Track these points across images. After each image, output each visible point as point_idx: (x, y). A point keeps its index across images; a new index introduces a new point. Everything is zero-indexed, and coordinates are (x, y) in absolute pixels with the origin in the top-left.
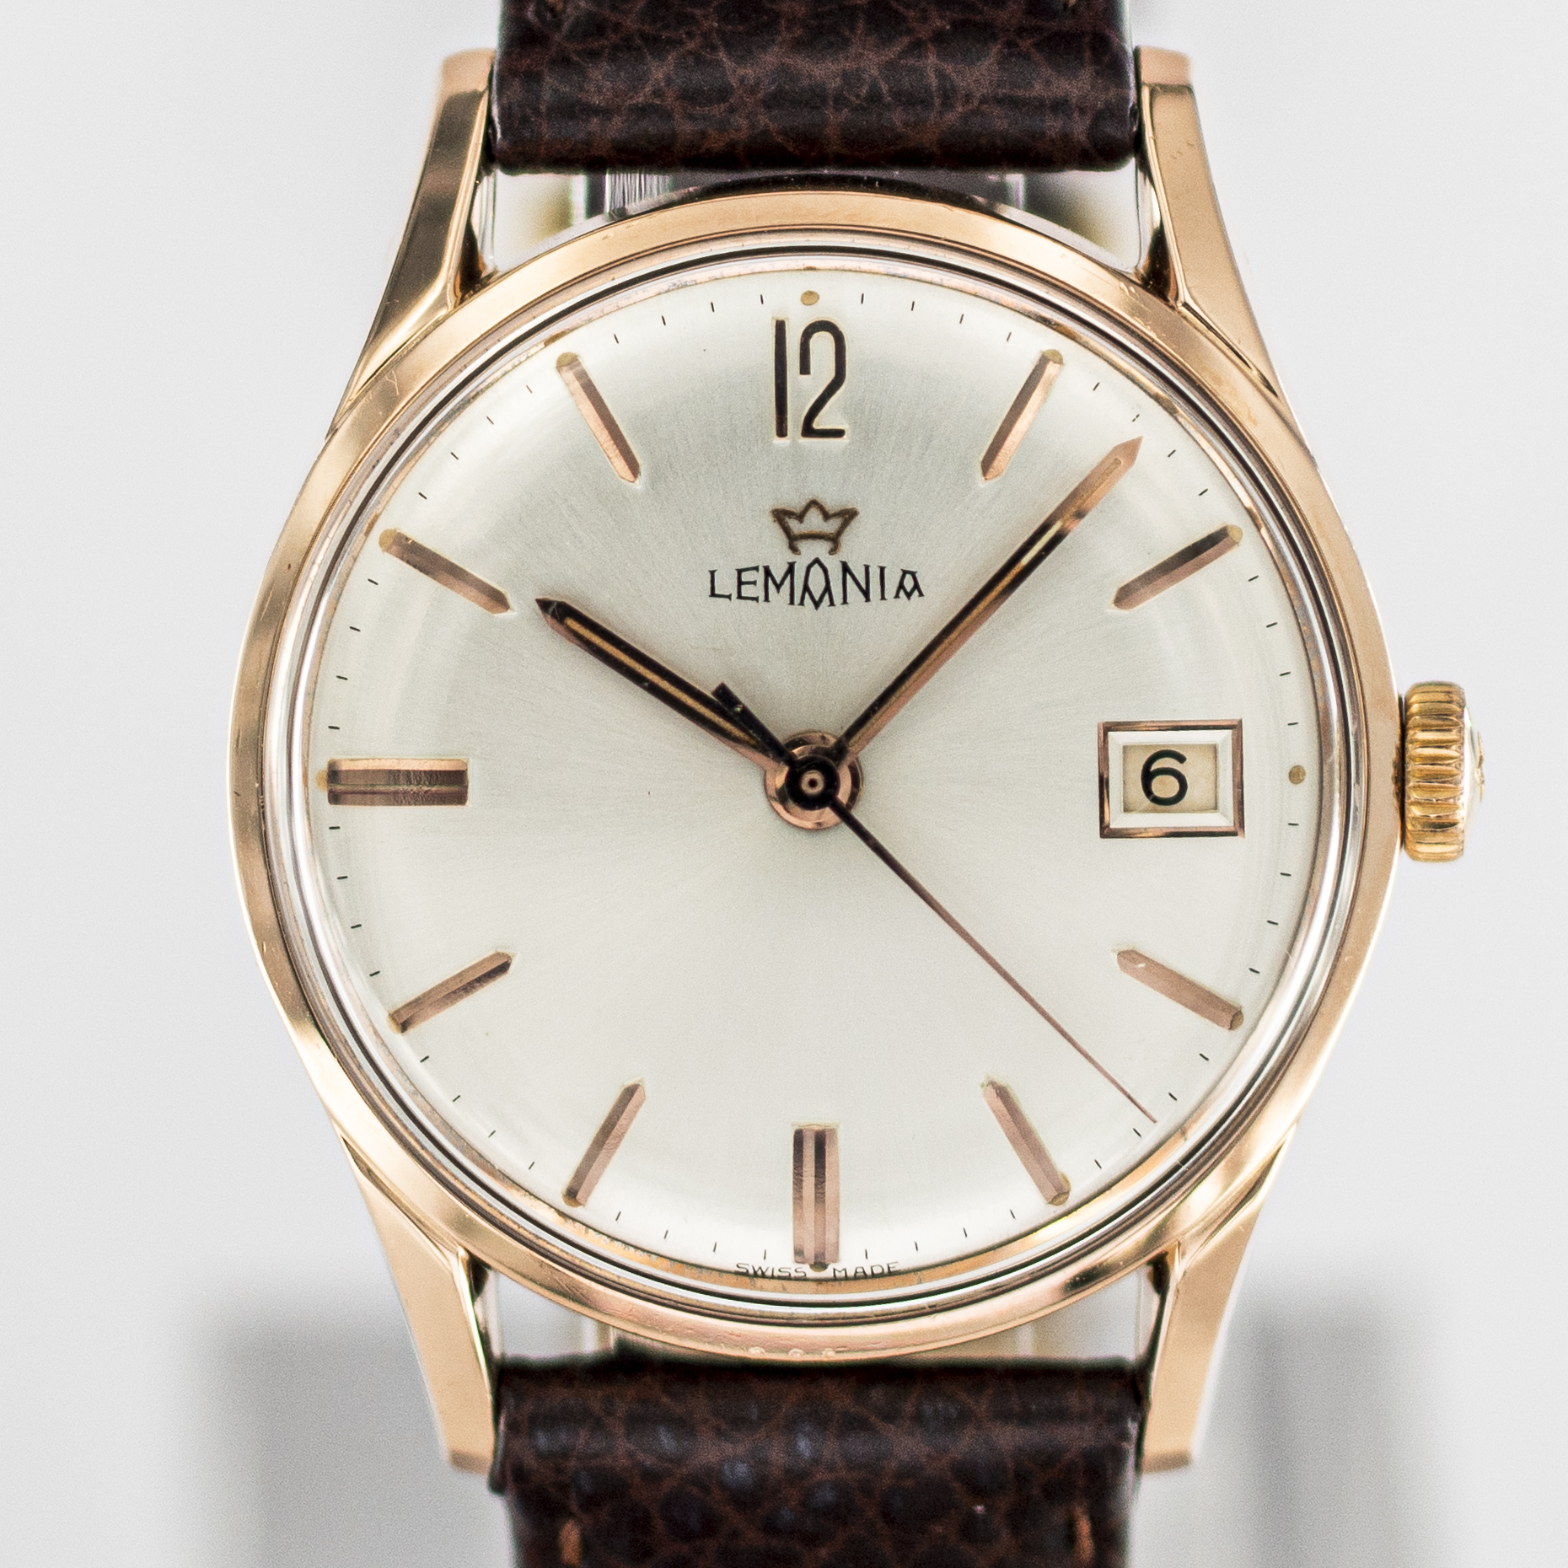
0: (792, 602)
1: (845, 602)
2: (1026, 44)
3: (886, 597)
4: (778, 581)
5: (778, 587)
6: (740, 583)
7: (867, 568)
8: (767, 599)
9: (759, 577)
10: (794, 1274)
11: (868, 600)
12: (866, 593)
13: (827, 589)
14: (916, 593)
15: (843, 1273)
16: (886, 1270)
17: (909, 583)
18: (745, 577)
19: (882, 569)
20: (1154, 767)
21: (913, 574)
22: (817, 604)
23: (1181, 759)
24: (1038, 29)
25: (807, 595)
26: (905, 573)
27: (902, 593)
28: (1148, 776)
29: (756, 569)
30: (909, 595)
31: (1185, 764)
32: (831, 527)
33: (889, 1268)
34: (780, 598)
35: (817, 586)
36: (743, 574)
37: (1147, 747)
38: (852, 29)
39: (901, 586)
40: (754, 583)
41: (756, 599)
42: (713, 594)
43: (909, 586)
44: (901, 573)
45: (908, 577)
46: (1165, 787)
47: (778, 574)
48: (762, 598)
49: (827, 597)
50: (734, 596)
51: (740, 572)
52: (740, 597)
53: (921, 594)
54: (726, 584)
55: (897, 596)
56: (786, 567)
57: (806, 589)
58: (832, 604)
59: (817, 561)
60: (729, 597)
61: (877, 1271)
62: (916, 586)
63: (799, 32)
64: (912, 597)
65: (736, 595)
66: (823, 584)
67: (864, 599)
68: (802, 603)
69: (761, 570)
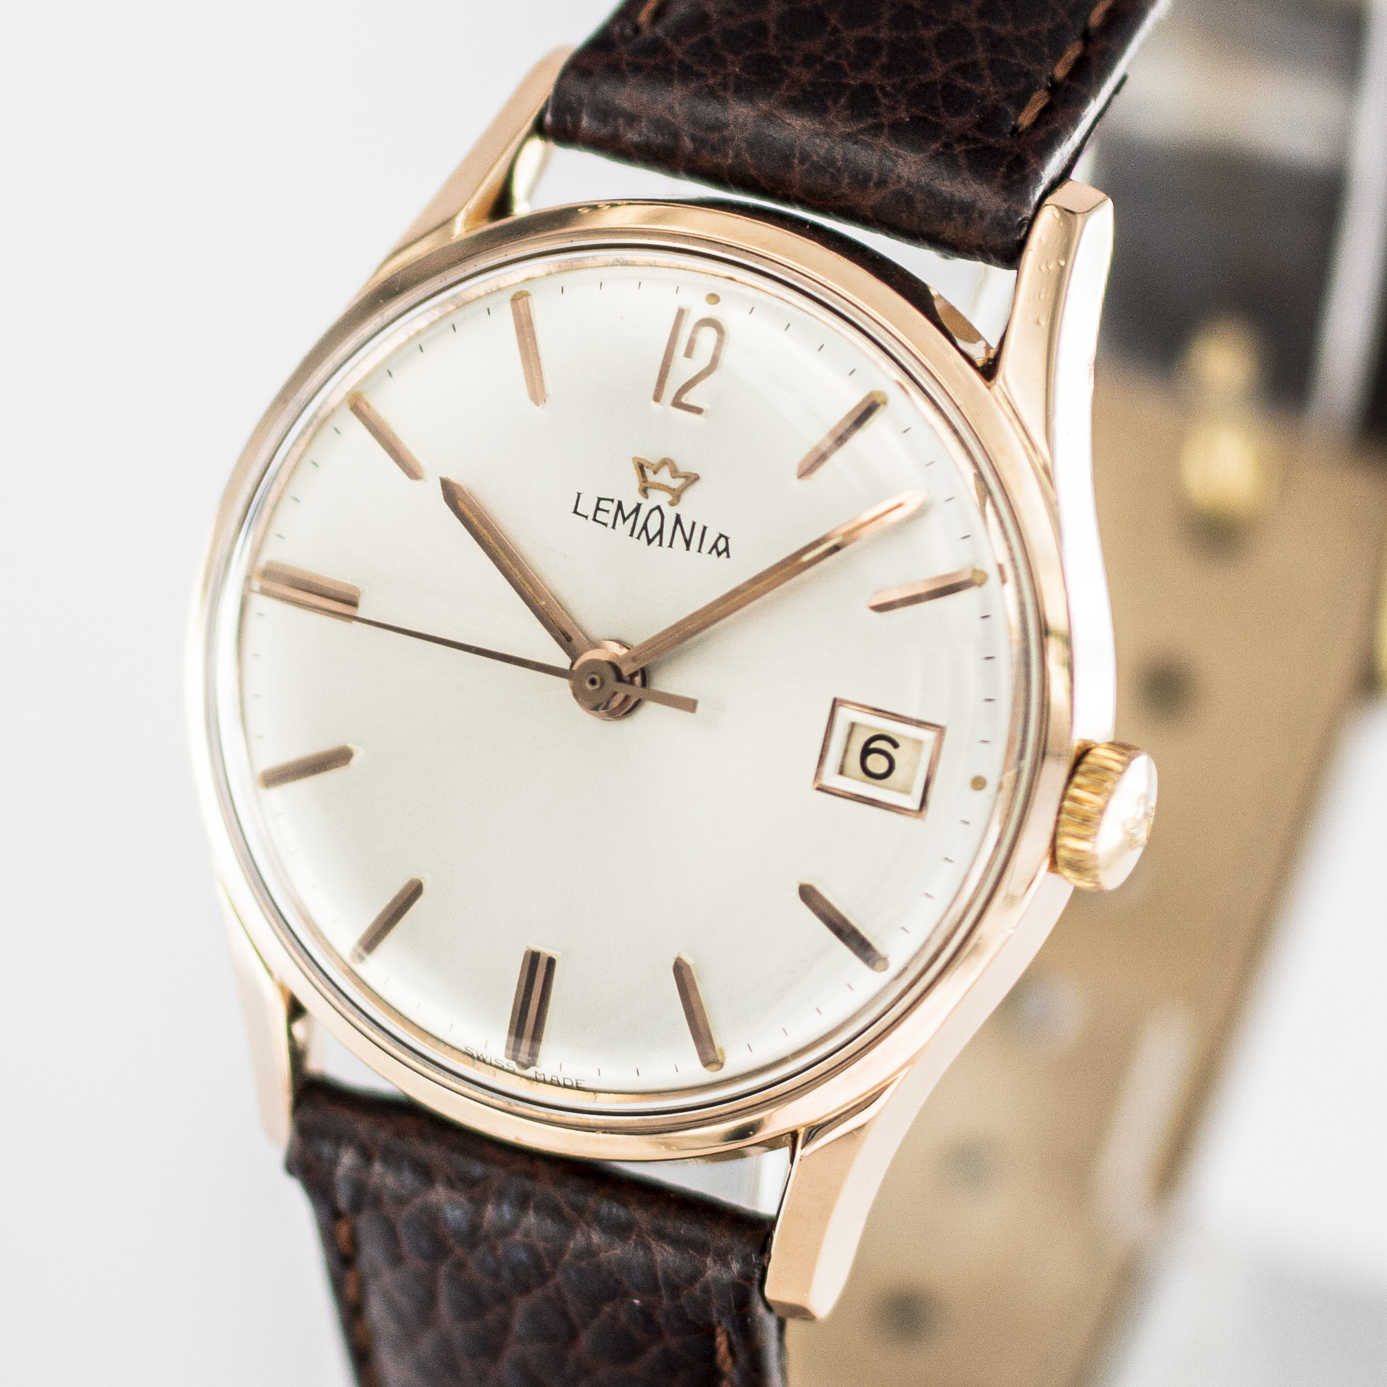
0: (631, 535)
1: (671, 546)
2: (959, 148)
3: (702, 550)
4: (626, 515)
5: (625, 519)
6: (598, 508)
7: (694, 524)
8: (614, 527)
9: (613, 507)
10: (506, 1067)
11: (688, 549)
12: (688, 543)
13: (660, 532)
14: (725, 554)
15: (542, 1077)
16: (575, 1084)
17: (721, 545)
18: (603, 505)
19: (705, 528)
20: (873, 746)
21: (727, 539)
22: (650, 541)
23: (895, 745)
24: (975, 140)
25: (644, 532)
26: (721, 536)
27: (714, 551)
28: (866, 752)
29: (612, 501)
30: (719, 554)
31: (898, 749)
32: (676, 483)
33: (577, 1083)
34: (624, 528)
35: (653, 528)
36: (602, 502)
37: (870, 728)
38: (835, 102)
39: (715, 546)
40: (608, 511)
41: (606, 525)
42: (575, 512)
43: (722, 548)
44: (718, 535)
45: (722, 540)
46: (877, 764)
47: (627, 510)
48: (610, 525)
49: (658, 538)
50: (591, 517)
51: (600, 499)
52: (594, 519)
53: (728, 556)
54: (587, 507)
55: (710, 553)
56: (635, 506)
57: (645, 527)
58: (661, 545)
59: (658, 508)
60: (586, 517)
61: (568, 1083)
62: (726, 549)
63: (794, 93)
64: (721, 556)
65: (592, 518)
66: (658, 527)
67: (686, 548)
68: (638, 538)
69: (616, 503)
